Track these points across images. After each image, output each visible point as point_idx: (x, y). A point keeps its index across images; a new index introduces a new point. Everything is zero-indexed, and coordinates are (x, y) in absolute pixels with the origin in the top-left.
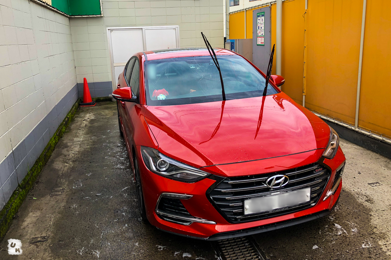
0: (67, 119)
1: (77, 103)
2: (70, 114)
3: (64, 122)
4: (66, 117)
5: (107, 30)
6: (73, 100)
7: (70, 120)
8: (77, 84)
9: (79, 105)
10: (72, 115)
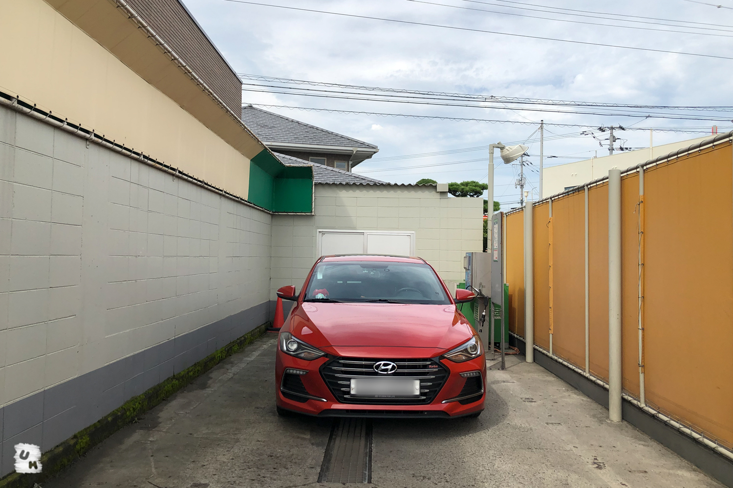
0: (243, 338)
1: (263, 326)
2: (249, 335)
3: (239, 341)
4: (243, 336)
5: (318, 233)
6: (259, 321)
7: (247, 341)
8: (270, 301)
9: (267, 329)
10: (252, 338)
